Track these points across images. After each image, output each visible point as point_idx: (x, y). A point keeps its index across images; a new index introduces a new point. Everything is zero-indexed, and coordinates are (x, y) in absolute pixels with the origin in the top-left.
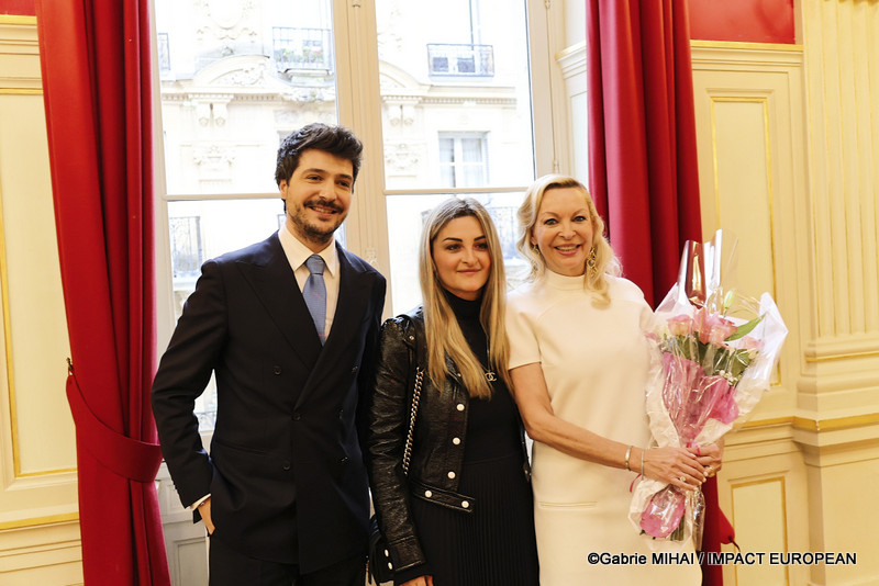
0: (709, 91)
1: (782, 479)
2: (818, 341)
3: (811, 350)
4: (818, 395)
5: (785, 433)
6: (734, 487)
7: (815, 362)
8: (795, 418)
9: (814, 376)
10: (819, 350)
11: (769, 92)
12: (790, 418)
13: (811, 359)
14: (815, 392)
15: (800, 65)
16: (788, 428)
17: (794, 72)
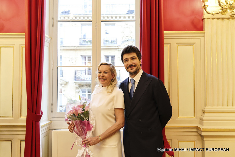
0: (177, 43)
1: (195, 142)
2: (206, 107)
3: (204, 109)
4: (204, 122)
5: (195, 130)
6: (179, 142)
7: (205, 113)
8: (197, 126)
9: (204, 116)
10: (205, 110)
11: (195, 43)
12: (196, 126)
13: (204, 112)
14: (203, 121)
15: (204, 36)
16: (196, 129)
17: (202, 38)
